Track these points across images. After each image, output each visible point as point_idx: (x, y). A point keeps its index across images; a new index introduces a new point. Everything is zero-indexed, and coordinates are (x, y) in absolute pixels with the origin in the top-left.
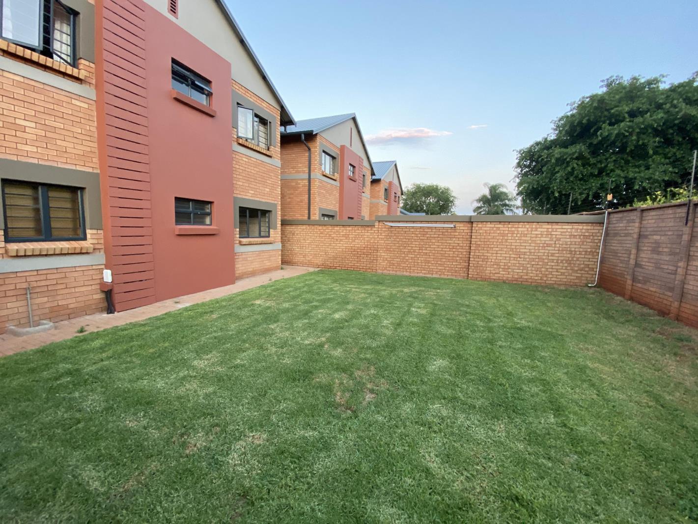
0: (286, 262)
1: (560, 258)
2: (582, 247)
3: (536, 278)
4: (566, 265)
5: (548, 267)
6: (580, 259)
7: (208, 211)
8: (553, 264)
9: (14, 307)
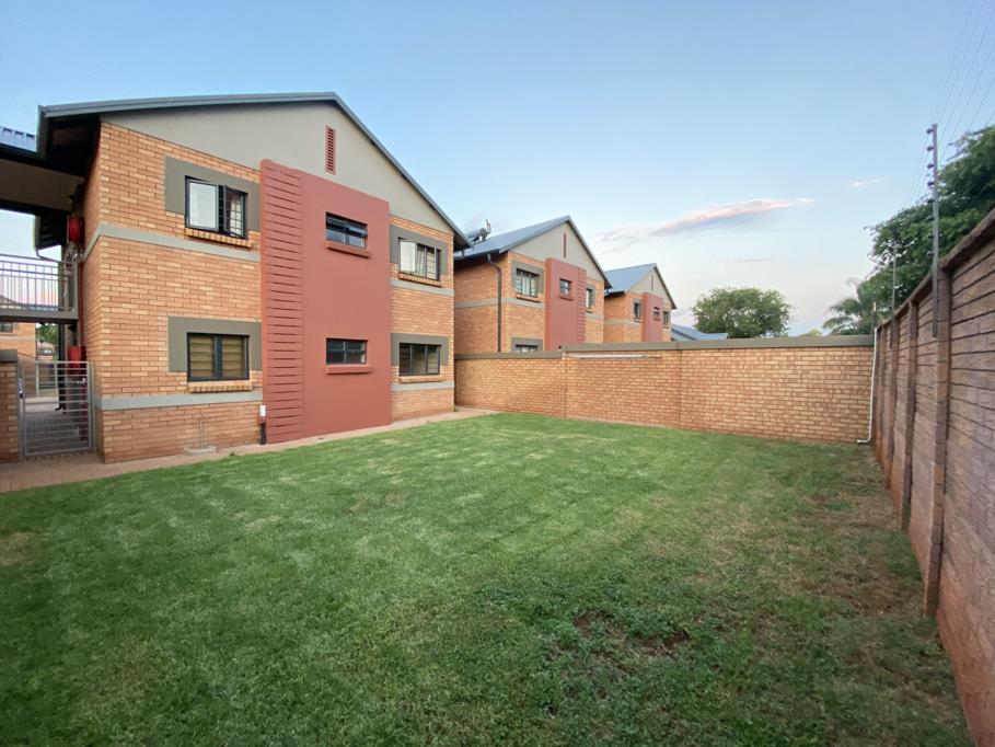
2: (844, 382)
4: (821, 409)
5: (792, 412)
6: (843, 401)
7: (363, 349)
8: (800, 408)
9: (190, 432)
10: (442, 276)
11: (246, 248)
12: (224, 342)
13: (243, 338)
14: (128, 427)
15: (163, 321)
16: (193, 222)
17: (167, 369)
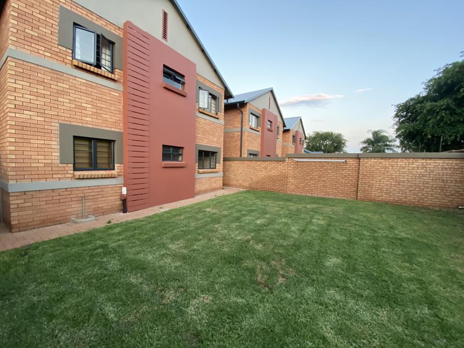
0: (226, 184)
1: (434, 186)
2: (453, 177)
3: (414, 201)
4: (439, 191)
5: (424, 192)
6: (451, 187)
7: (181, 153)
8: (428, 190)
9: (75, 207)
10: (218, 113)
11: (113, 80)
12: (98, 144)
14: (30, 204)
15: (55, 126)
17: (58, 161)
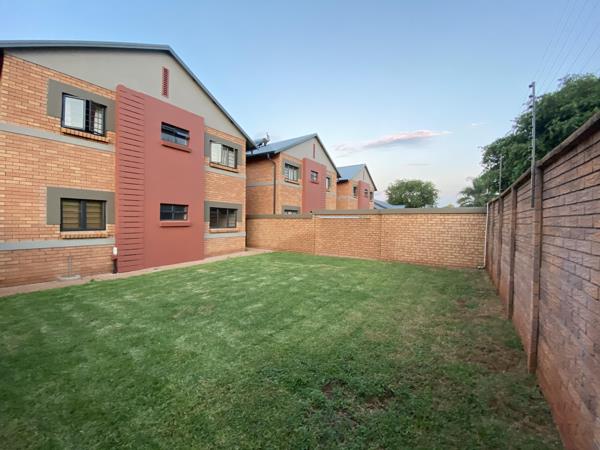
1: (453, 244)
2: (471, 233)
3: (435, 260)
4: (459, 249)
5: (443, 251)
6: (470, 244)
7: (185, 211)
8: (447, 248)
9: (62, 266)
10: (238, 166)
11: (104, 142)
12: (88, 204)
13: (102, 202)
14: (17, 262)
15: (43, 190)
16: (67, 124)
17: (45, 222)
